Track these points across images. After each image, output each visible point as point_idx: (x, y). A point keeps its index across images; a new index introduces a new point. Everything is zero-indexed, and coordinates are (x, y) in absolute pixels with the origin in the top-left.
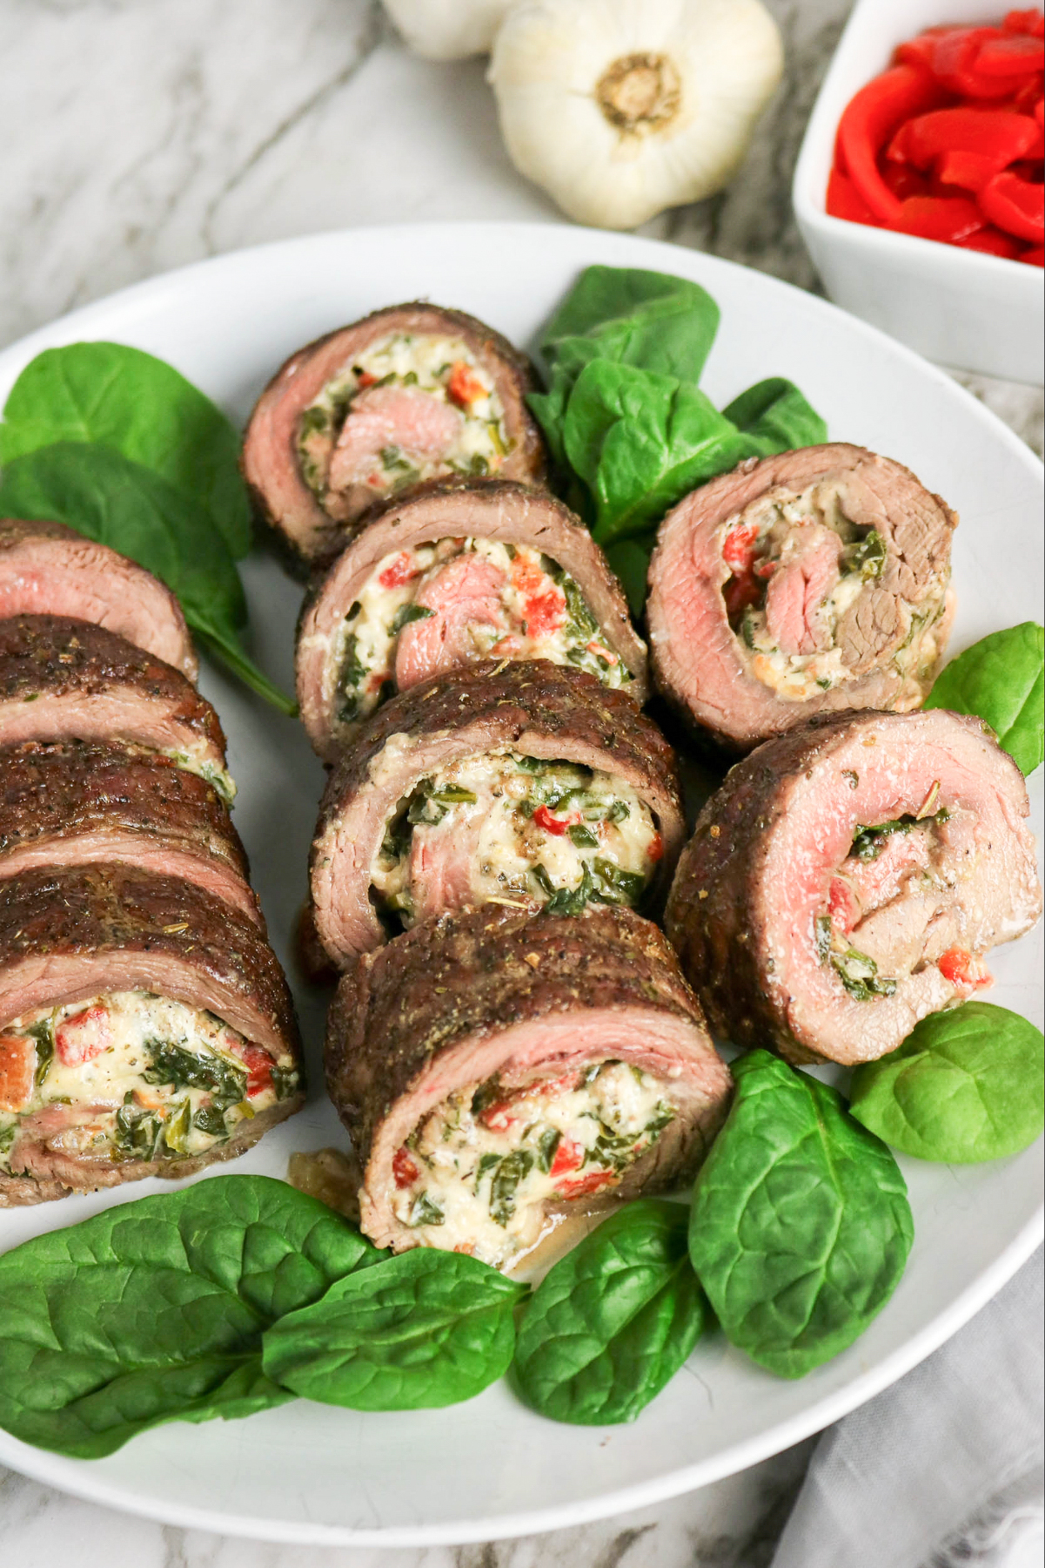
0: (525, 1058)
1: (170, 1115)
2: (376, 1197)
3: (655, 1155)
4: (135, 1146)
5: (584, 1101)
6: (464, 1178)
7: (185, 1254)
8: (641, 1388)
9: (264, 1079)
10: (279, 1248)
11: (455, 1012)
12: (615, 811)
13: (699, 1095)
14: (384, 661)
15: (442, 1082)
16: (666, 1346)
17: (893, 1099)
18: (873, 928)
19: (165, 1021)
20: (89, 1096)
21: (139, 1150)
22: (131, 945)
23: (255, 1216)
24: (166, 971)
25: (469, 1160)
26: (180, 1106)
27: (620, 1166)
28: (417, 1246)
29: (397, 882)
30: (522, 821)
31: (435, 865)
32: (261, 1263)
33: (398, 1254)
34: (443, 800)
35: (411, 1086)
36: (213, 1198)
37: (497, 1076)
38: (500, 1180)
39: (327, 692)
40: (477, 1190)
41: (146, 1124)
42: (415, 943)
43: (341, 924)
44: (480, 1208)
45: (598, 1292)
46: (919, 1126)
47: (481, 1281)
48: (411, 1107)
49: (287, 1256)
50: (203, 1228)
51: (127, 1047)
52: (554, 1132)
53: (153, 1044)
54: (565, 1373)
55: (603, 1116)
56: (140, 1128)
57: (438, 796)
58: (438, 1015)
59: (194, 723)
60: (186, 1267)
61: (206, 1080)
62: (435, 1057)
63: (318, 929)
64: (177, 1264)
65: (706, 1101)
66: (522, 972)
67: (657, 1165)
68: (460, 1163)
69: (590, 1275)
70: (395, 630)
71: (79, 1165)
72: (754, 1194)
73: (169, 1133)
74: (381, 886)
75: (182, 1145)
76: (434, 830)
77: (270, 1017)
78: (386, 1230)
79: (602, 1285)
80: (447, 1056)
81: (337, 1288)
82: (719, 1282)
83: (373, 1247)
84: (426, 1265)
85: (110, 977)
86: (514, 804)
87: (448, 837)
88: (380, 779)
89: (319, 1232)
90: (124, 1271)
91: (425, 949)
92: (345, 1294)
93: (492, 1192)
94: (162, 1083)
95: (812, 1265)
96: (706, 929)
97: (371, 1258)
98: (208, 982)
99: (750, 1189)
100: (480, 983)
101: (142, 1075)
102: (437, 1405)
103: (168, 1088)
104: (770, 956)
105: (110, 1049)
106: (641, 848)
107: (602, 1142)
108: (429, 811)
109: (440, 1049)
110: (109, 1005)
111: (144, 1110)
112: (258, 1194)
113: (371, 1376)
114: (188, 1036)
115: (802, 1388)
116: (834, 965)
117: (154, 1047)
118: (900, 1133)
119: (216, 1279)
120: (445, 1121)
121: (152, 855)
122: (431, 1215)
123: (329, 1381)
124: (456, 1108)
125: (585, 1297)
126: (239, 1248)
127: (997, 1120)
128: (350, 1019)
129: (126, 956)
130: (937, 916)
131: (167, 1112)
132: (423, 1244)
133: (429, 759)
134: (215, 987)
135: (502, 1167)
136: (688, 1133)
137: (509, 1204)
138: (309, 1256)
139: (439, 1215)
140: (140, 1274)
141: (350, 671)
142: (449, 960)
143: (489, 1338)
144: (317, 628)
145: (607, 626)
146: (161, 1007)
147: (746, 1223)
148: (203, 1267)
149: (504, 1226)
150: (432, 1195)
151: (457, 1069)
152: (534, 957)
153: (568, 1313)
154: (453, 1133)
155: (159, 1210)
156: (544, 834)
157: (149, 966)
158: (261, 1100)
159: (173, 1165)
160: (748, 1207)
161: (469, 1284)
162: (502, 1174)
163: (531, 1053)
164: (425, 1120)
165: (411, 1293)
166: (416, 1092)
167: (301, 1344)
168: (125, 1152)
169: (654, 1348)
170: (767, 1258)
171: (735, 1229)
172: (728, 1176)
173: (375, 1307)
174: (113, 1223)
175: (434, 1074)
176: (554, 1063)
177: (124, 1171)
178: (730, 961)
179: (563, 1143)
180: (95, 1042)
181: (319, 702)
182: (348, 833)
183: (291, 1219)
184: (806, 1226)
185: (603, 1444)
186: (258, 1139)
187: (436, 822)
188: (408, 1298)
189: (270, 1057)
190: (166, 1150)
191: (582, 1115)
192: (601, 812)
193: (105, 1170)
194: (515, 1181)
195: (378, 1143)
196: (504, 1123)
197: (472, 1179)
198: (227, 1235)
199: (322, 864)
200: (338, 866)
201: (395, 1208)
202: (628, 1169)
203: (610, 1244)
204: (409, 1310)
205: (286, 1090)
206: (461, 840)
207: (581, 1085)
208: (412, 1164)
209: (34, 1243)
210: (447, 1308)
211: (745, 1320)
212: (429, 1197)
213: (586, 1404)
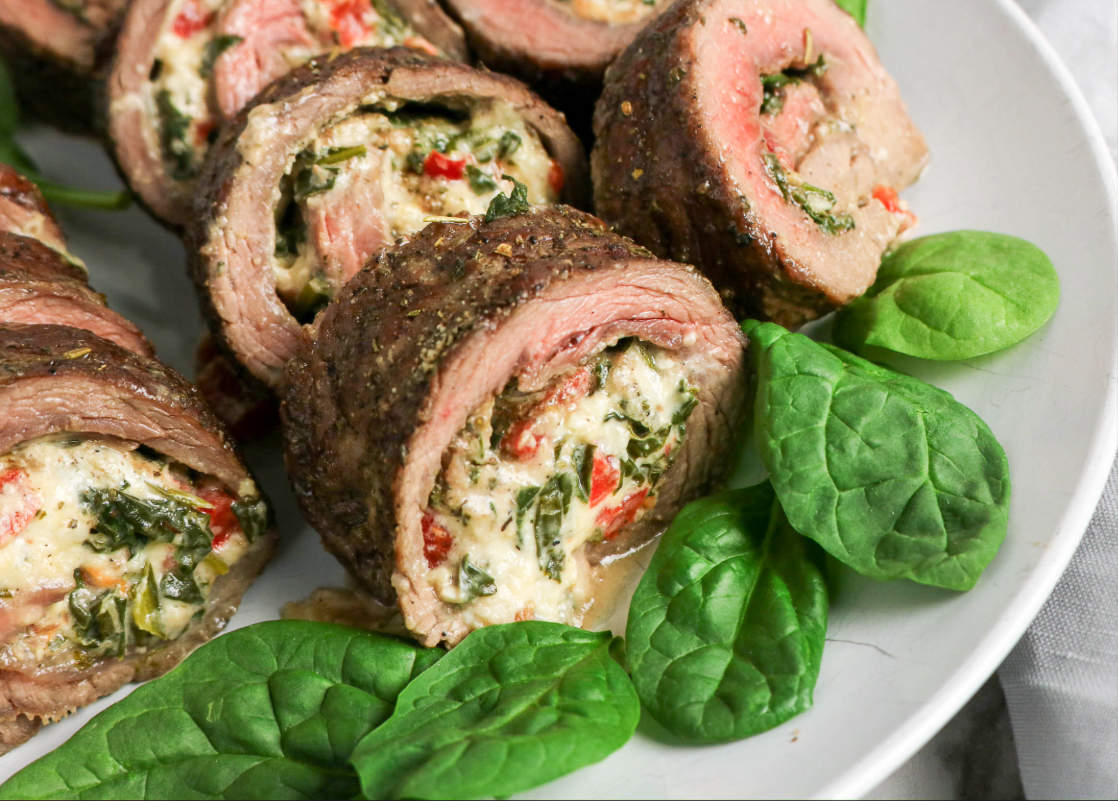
0: (538, 348)
1: (133, 587)
2: (414, 578)
3: (685, 456)
4: (100, 638)
5: (603, 403)
6: (503, 529)
7: (203, 735)
8: (802, 670)
9: (228, 521)
10: (313, 689)
11: (441, 327)
12: (506, 142)
13: (716, 365)
14: (204, 107)
15: (457, 400)
16: (801, 622)
17: (904, 315)
18: (810, 169)
19: (96, 466)
20: (30, 580)
21: (107, 643)
22: (32, 374)
23: (273, 665)
24: (82, 398)
25: (505, 503)
26: (142, 574)
27: (655, 478)
28: (471, 630)
29: (304, 272)
30: (414, 181)
31: (343, 232)
32: (300, 710)
33: (453, 647)
34: (329, 163)
35: (424, 415)
36: (214, 666)
37: (513, 383)
38: (541, 521)
39: (154, 153)
40: (521, 541)
41: (108, 605)
42: (360, 289)
43: (258, 334)
44: (528, 563)
45: (698, 599)
46: (946, 327)
47: (560, 641)
48: (430, 443)
49: (328, 693)
50: (215, 698)
51: (61, 505)
52: (582, 448)
53: (90, 495)
54: (706, 692)
55: (630, 412)
56: (103, 611)
57: (322, 161)
58: (422, 338)
59: (21, 198)
60: (210, 750)
61: (166, 528)
62: (442, 370)
63: (234, 348)
64: (198, 750)
65: (723, 373)
66: (498, 266)
67: (688, 469)
68: (497, 507)
69: (679, 587)
70: (208, 71)
71: (41, 683)
72: (829, 429)
73: (137, 611)
74: (287, 287)
75: (156, 624)
76: (329, 195)
77: (217, 434)
78: (434, 621)
79: (698, 592)
80: (454, 366)
81: (404, 700)
82: (831, 533)
83: (423, 647)
84: (492, 646)
85: (15, 420)
86: (400, 163)
87: (349, 196)
88: (255, 156)
89: (355, 652)
90: (137, 780)
91: (374, 291)
92: (415, 703)
93: (537, 538)
94: (114, 547)
95: (917, 482)
96: (655, 205)
97: (425, 660)
98: (136, 403)
99: (822, 424)
100: (456, 291)
101: (87, 543)
102: (595, 759)
103: (120, 555)
104: (740, 193)
105: (40, 514)
106: (542, 179)
107: (634, 449)
108: (317, 178)
109: (442, 363)
110: (23, 463)
111: (100, 591)
112: (266, 640)
113: (504, 752)
114: (128, 479)
115: (978, 599)
116: (797, 199)
117: (93, 500)
118: (928, 342)
119: (251, 748)
120: (468, 458)
121: (20, 308)
122: (480, 584)
123: (458, 774)
124: (477, 436)
125: (685, 612)
126: (267, 706)
127: (1014, 299)
128: (312, 404)
129: (30, 389)
130: (853, 159)
131: (128, 585)
132: (479, 625)
133: (301, 123)
134: (144, 407)
135: (541, 502)
136: (712, 419)
137: (557, 549)
138: (354, 683)
139: (488, 581)
140: (158, 775)
141: (171, 124)
142: (409, 286)
143: (605, 686)
144: (123, 89)
145: (418, 18)
146: (86, 452)
147: (835, 458)
148: (231, 739)
149: (558, 580)
150: (475, 559)
151: (470, 378)
152: (506, 248)
153: (674, 634)
154: (481, 470)
155: (154, 699)
156: (443, 182)
157: (60, 395)
158: (230, 549)
159: (150, 658)
160: (829, 442)
161: (547, 648)
162: (543, 512)
163: (544, 341)
164: (446, 462)
165: (489, 678)
166: (430, 421)
167: (399, 753)
168: (92, 652)
169: (792, 627)
170: (867, 492)
171: (825, 469)
172: (791, 422)
173: (456, 705)
174: (105, 730)
175: (446, 392)
176: (569, 351)
177: (96, 681)
178: (693, 225)
179: (597, 455)
180: (20, 507)
181: (149, 163)
182: (235, 228)
183: (316, 651)
184: (895, 443)
185: (795, 740)
186: (237, 604)
187: (330, 185)
188: (489, 684)
189: (229, 492)
190: (140, 636)
191: (607, 420)
192: (491, 149)
193: (73, 683)
194: (558, 518)
195: (402, 501)
196: (533, 443)
197: (512, 527)
198: (247, 694)
199: (218, 270)
200: (237, 270)
201: (436, 588)
202: (662, 481)
203: (686, 548)
204: (497, 693)
205: (255, 526)
206: (363, 196)
207: (595, 386)
208: (443, 528)
209: (16, 781)
210: (539, 677)
211: (878, 558)
212: (473, 562)
213: (752, 707)
